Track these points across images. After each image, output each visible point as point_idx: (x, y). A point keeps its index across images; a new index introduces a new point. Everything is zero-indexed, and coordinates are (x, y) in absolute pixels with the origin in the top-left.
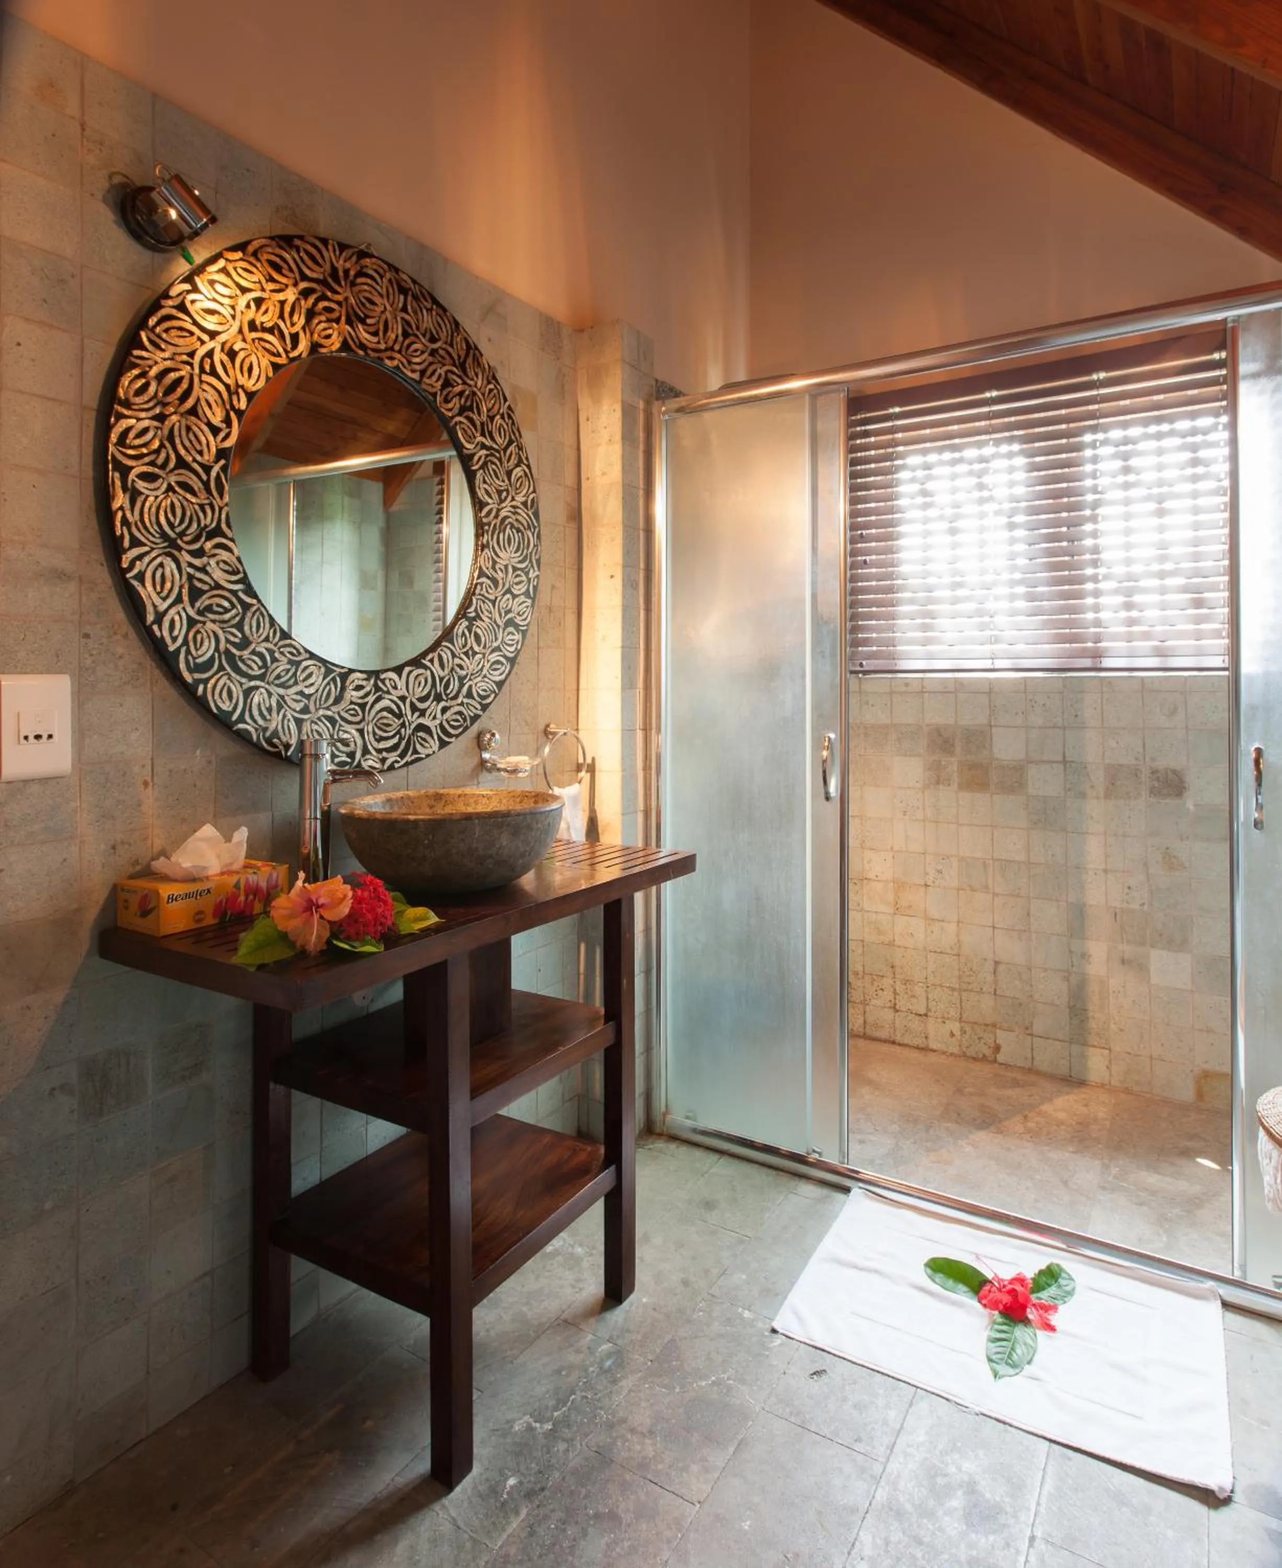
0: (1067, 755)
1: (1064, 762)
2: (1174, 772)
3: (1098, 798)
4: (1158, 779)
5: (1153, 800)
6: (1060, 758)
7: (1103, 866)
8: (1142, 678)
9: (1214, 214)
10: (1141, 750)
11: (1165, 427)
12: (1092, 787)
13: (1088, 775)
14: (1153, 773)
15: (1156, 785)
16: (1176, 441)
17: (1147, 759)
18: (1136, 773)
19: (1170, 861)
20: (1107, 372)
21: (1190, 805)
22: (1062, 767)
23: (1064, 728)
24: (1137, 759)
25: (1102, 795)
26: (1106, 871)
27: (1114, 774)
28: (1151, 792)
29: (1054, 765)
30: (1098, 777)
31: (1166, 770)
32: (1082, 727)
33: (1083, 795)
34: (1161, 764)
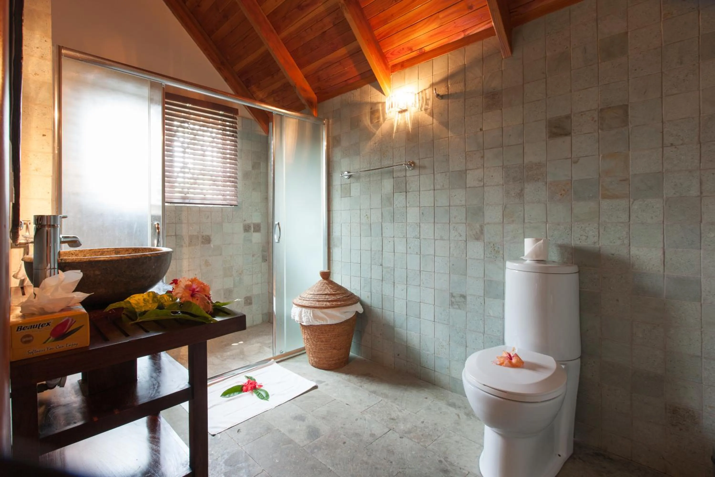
0: (177, 233)
1: (176, 235)
2: (208, 236)
3: (186, 247)
4: (204, 239)
5: (202, 245)
6: (174, 234)
7: (188, 269)
8: (200, 207)
9: (219, 69)
10: (199, 230)
11: (205, 129)
12: (185, 243)
13: (183, 239)
14: (202, 237)
15: (203, 240)
16: (209, 134)
17: (201, 233)
18: (198, 237)
19: (207, 264)
20: (192, 105)
21: (212, 246)
22: (175, 237)
23: (176, 223)
24: (198, 233)
25: (188, 246)
26: (189, 271)
27: (191, 238)
28: (202, 243)
29: (172, 237)
30: (187, 240)
31: (206, 236)
32: (181, 223)
33: (182, 246)
34: (204, 234)
